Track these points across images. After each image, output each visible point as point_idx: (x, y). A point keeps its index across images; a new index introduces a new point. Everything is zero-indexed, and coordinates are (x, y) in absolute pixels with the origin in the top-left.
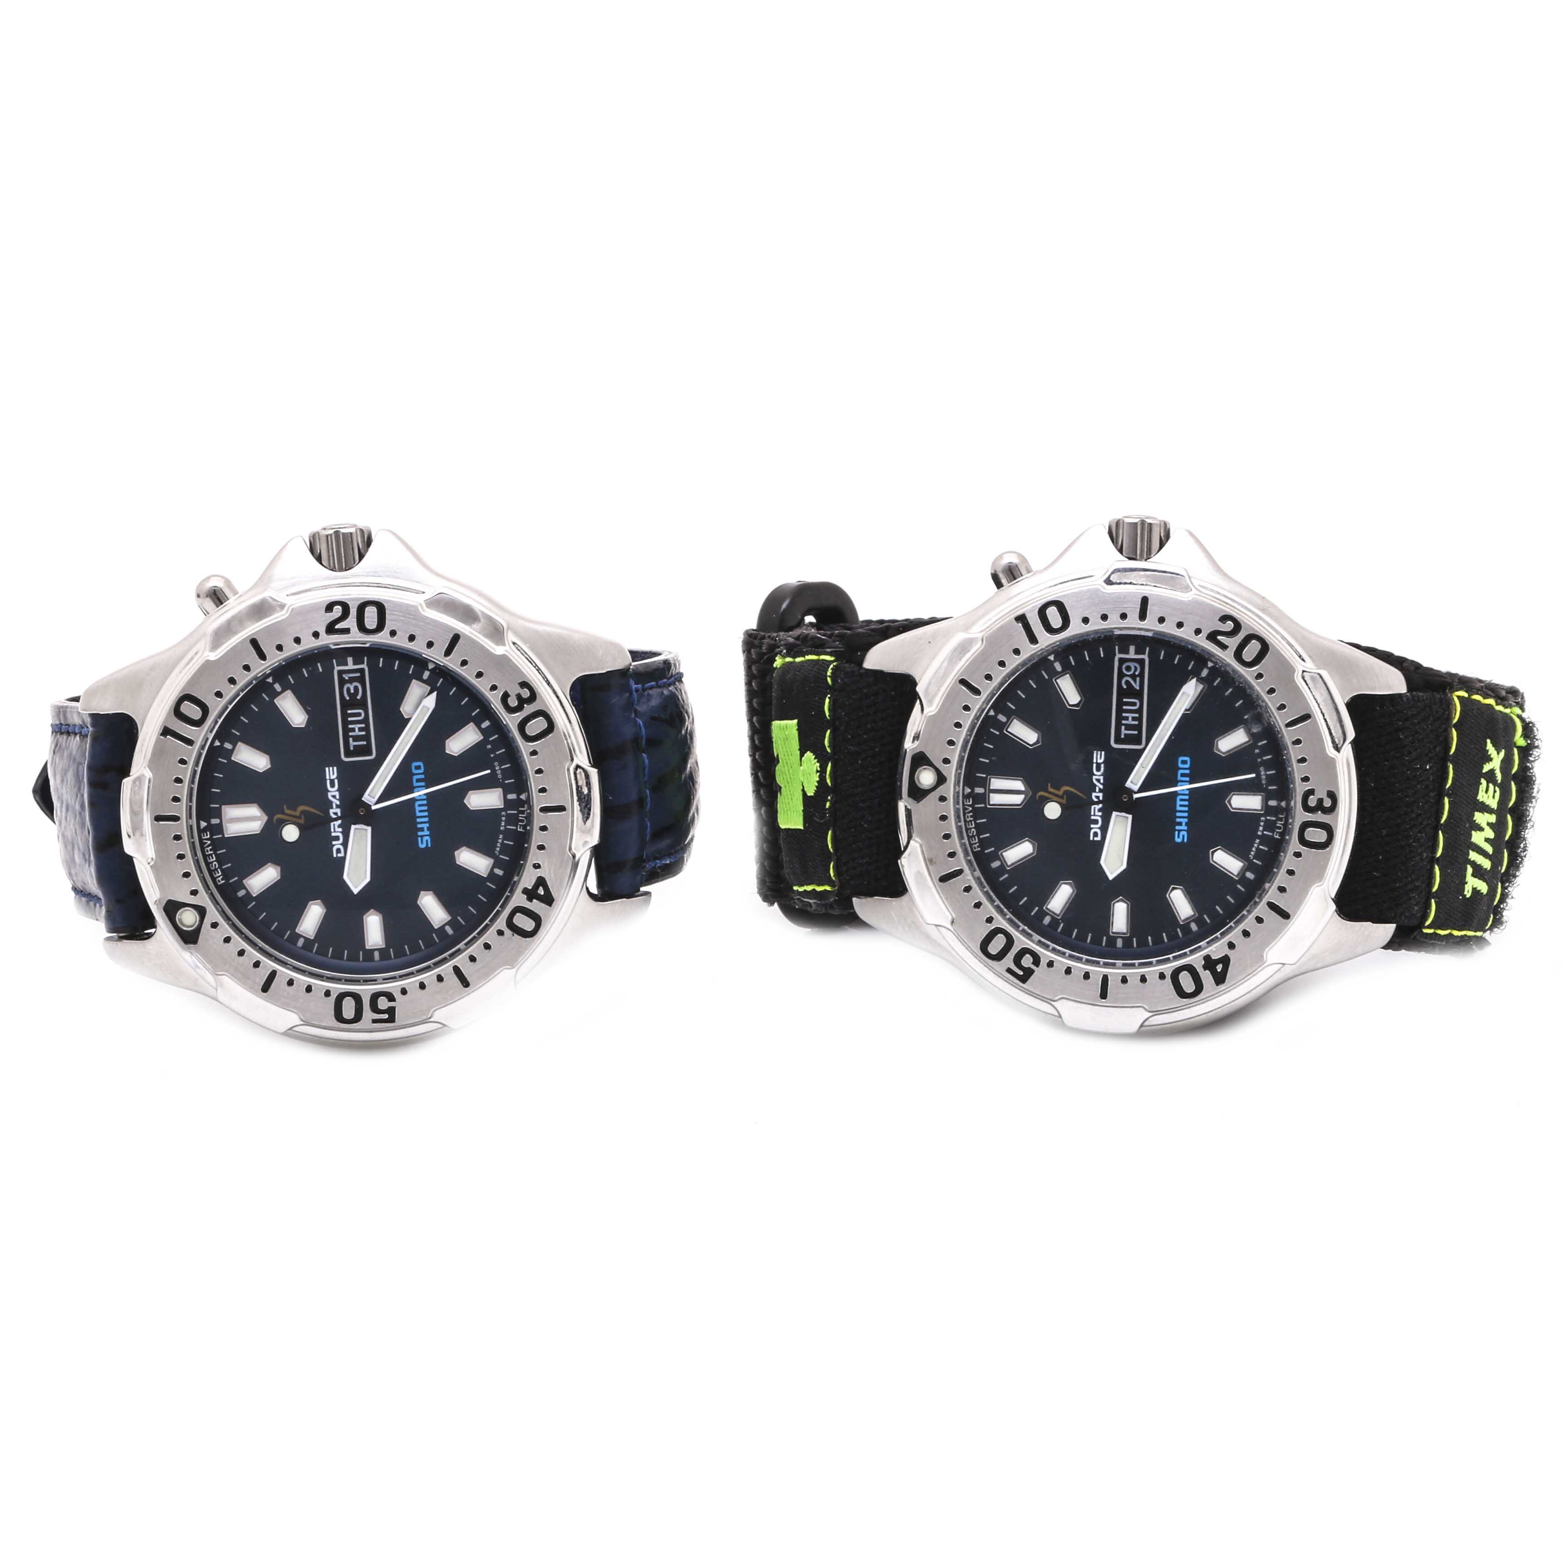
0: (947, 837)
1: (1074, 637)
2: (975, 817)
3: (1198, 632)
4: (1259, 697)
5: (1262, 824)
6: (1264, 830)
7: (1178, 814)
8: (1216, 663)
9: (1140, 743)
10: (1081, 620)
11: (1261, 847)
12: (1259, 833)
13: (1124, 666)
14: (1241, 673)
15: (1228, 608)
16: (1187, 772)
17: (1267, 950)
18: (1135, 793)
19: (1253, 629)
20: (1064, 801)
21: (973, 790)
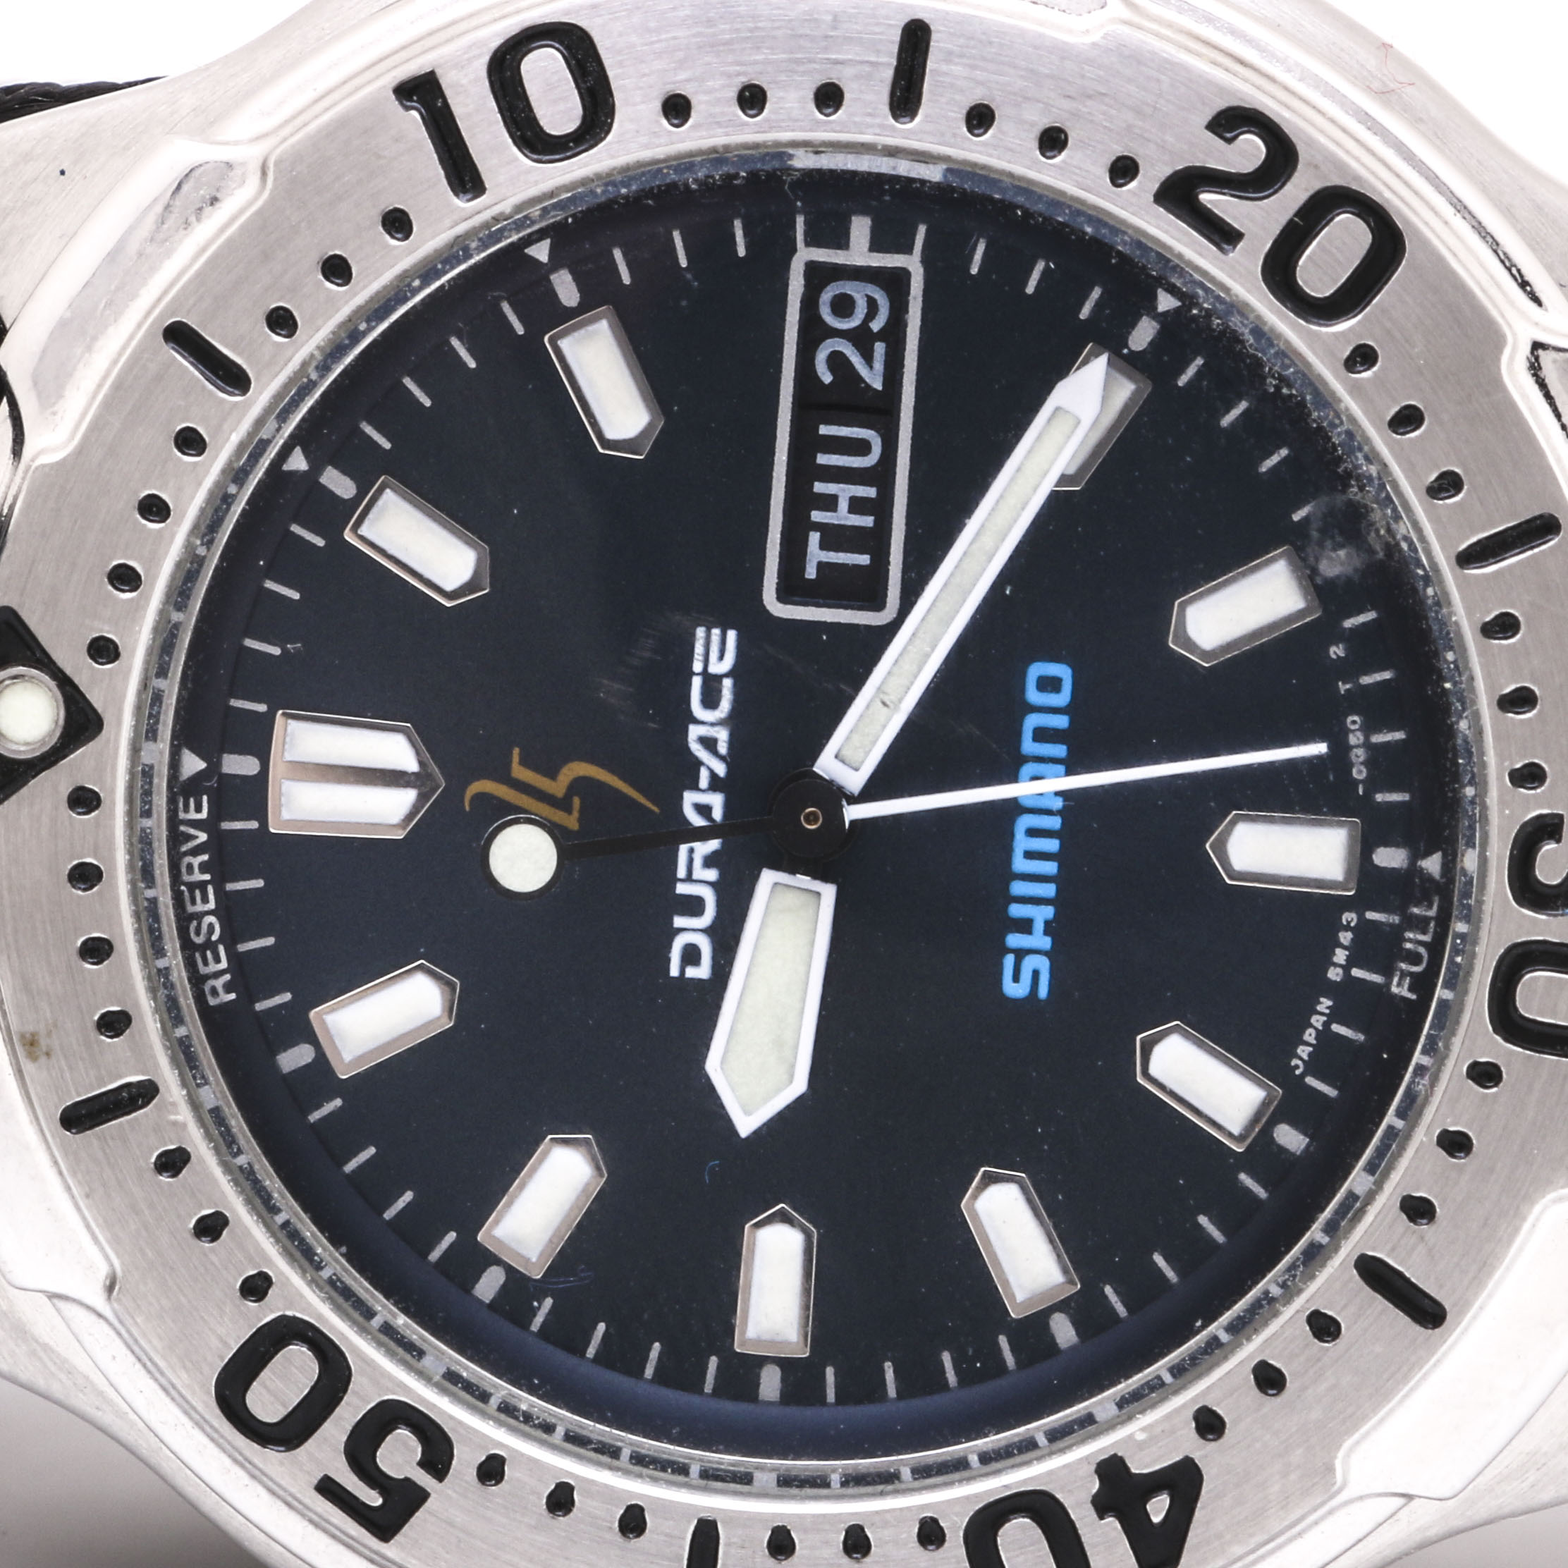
0: (97, 950)
1: (627, 173)
2: (221, 869)
3: (1123, 170)
4: (1354, 438)
5: (1346, 937)
6: (1351, 963)
7: (1018, 888)
8: (1188, 300)
9: (877, 603)
10: (657, 105)
11: (1336, 1028)
12: (1334, 974)
13: (826, 296)
14: (1287, 342)
15: (1246, 80)
16: (1061, 722)
17: (1347, 1444)
18: (854, 800)
19: (1341, 167)
20: (572, 822)
21: (214, 765)
